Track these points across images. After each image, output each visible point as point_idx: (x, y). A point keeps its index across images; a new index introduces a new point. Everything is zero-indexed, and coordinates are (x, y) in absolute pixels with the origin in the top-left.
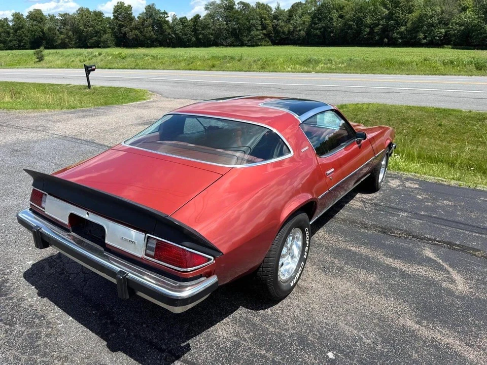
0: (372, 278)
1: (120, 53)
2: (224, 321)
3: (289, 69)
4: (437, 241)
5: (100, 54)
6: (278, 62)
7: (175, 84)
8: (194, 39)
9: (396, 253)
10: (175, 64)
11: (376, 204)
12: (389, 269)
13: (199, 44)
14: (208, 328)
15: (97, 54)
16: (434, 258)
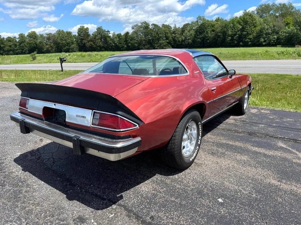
0: (245, 158)
1: (81, 55)
4: (286, 139)
5: (69, 55)
8: (126, 46)
9: (259, 145)
11: (243, 121)
12: (256, 153)
13: (129, 49)
14: (135, 186)
16: (285, 147)
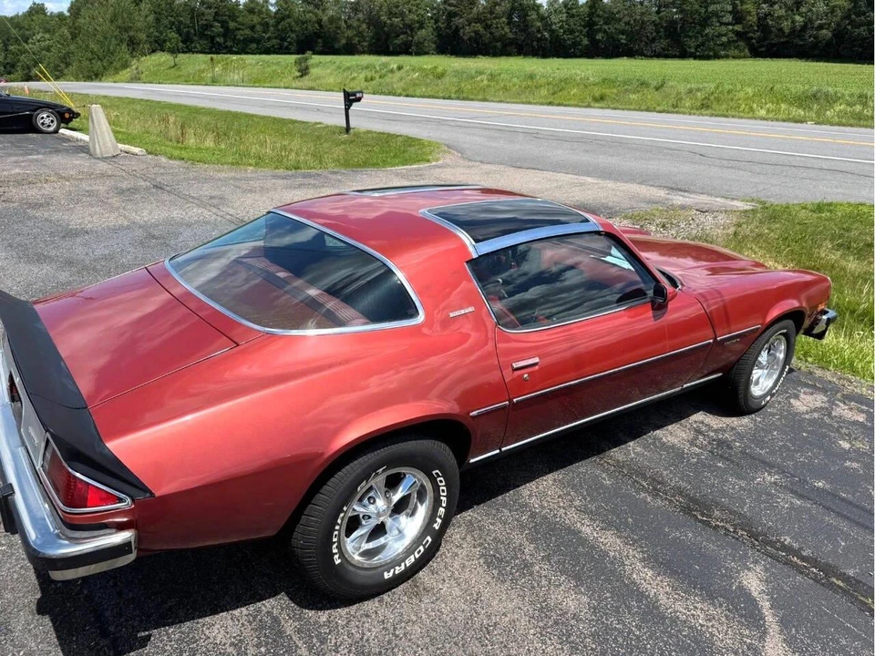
1: (435, 68)
2: (236, 612)
3: (763, 113)
5: (400, 68)
6: (741, 94)
7: (498, 135)
8: (585, 41)
9: (672, 564)
10: (527, 91)
11: (721, 443)
13: (594, 51)
14: (201, 617)
15: (395, 66)
16: (755, 594)
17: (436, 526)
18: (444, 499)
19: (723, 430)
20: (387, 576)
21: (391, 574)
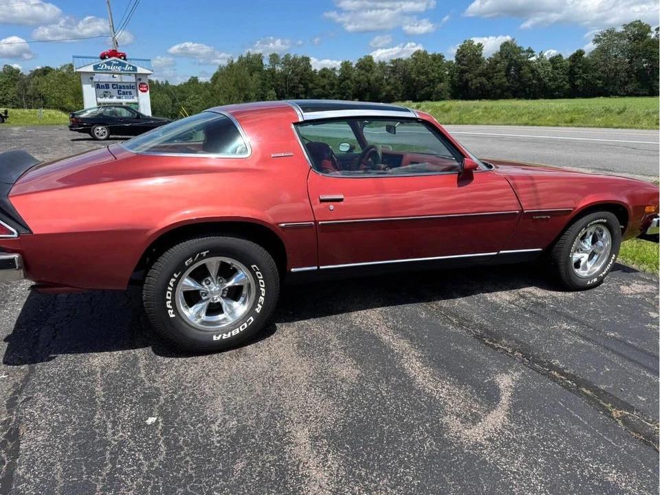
0: (349, 373)
4: (561, 373)
9: (442, 363)
11: (537, 304)
12: (395, 373)
16: (502, 387)
17: (258, 310)
18: (263, 290)
19: (545, 298)
20: (215, 338)
21: (219, 338)
